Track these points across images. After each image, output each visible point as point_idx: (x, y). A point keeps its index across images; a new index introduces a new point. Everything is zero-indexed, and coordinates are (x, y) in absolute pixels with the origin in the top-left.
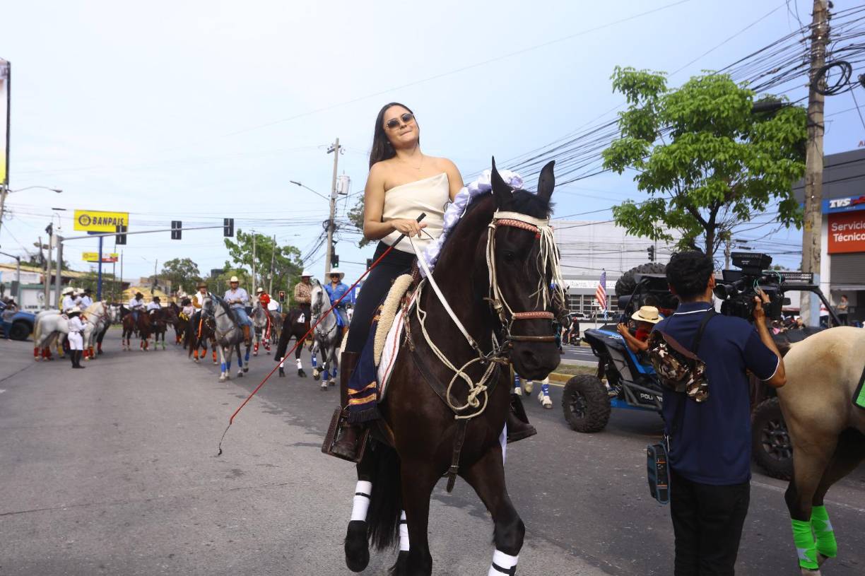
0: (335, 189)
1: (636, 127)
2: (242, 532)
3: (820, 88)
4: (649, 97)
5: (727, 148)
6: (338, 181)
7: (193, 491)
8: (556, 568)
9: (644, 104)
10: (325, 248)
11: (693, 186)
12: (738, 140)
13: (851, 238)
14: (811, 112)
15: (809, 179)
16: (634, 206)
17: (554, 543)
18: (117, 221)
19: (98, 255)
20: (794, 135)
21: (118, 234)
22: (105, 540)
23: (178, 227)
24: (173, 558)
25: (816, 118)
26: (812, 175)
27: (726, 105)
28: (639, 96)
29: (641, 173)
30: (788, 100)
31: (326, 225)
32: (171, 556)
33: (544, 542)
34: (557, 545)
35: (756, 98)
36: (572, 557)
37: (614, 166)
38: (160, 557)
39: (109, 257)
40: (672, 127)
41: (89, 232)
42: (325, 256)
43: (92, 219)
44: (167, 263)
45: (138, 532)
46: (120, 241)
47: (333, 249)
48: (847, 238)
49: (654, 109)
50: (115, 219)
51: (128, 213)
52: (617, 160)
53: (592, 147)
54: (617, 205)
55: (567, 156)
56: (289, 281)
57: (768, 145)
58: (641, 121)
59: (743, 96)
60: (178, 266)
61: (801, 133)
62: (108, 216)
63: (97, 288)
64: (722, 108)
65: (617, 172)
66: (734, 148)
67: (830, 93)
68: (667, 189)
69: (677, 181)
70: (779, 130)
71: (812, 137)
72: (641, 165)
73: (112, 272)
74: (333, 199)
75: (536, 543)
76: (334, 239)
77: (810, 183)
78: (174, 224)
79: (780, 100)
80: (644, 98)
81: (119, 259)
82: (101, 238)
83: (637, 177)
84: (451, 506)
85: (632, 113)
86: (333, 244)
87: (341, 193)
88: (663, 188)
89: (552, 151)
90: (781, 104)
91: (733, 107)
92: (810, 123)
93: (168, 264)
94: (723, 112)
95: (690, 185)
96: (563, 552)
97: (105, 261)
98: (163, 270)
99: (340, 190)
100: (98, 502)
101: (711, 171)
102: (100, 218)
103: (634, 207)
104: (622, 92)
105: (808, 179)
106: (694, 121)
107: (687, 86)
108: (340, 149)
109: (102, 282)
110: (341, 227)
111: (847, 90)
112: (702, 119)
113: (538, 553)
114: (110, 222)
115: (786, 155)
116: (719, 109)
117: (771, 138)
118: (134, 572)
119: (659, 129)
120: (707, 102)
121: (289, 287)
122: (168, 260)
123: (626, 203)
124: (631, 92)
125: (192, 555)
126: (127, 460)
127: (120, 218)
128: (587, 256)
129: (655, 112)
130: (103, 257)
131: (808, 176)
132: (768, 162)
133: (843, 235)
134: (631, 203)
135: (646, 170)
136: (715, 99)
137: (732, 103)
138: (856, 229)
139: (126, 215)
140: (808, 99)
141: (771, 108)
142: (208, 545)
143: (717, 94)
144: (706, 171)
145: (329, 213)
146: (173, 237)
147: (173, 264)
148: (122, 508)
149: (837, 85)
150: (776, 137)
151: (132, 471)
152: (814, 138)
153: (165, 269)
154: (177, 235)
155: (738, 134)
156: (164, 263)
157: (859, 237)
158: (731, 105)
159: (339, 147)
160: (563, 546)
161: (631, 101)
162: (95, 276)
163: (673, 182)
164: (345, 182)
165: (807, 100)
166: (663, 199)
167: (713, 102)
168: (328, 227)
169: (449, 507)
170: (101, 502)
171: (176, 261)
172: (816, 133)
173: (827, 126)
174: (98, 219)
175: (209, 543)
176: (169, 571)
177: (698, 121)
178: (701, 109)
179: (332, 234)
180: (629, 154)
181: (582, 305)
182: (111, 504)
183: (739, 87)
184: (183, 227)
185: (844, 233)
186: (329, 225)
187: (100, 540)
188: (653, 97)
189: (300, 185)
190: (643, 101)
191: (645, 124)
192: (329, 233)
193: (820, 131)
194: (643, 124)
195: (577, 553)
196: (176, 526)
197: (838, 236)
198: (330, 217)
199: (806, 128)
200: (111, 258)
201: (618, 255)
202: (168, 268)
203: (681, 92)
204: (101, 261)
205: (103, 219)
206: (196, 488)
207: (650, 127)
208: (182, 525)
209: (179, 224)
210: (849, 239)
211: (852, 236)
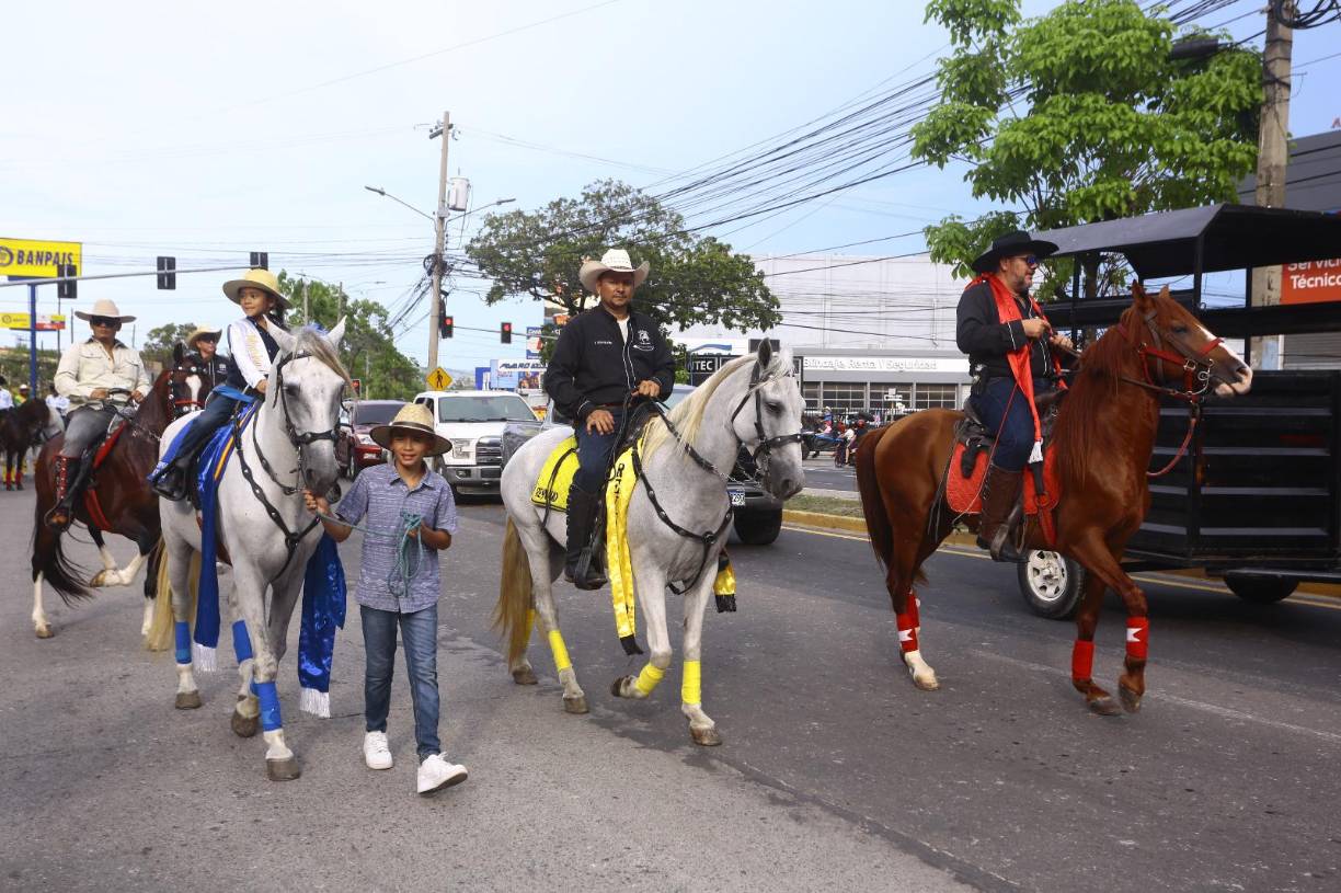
0: (444, 201)
1: (967, 86)
2: (277, 804)
3: (1286, 16)
4: (990, 32)
5: (1125, 122)
6: (448, 187)
7: (190, 730)
8: (838, 858)
9: (983, 45)
10: (428, 304)
11: (1063, 190)
12: (1142, 108)
13: (1319, 282)
14: (1269, 58)
15: (1264, 176)
16: (962, 225)
17: (836, 812)
18: (61, 257)
19: (28, 319)
20: (1240, 99)
21: (61, 279)
22: (24, 825)
23: (169, 268)
24: (151, 854)
25: (1278, 69)
26: (1268, 170)
27: (1127, 49)
28: (973, 33)
29: (976, 167)
30: (1230, 38)
31: (428, 264)
32: (146, 851)
33: (817, 810)
34: (840, 816)
35: (1177, 35)
36: (869, 837)
37: (930, 154)
38: (126, 853)
39: (49, 322)
40: (1030, 87)
41: (11, 278)
42: (429, 317)
43: (15, 253)
44: (154, 331)
45: (86, 808)
46: (66, 292)
47: (442, 306)
48: (1312, 282)
49: (998, 55)
50: (57, 254)
51: (81, 243)
52: (936, 144)
53: (888, 125)
54: (933, 225)
55: (845, 141)
56: (368, 363)
57: (1195, 116)
58: (976, 77)
59: (1154, 31)
60: (174, 336)
61: (1252, 95)
62: (44, 248)
63: (29, 374)
64: (1120, 54)
65: (936, 164)
66: (1138, 121)
67: (1302, 23)
68: (1020, 195)
69: (1037, 181)
70: (1214, 91)
71: (1270, 102)
72: (978, 151)
73: (55, 348)
74: (442, 219)
75: (803, 813)
76: (443, 288)
77: (1264, 182)
78: (161, 262)
79: (1217, 37)
80: (981, 35)
81: (68, 325)
82: (33, 286)
83: (970, 173)
84: (651, 748)
85: (960, 62)
86: (443, 296)
87: (454, 209)
88: (1012, 193)
89: (814, 134)
90: (1217, 46)
91: (1139, 52)
92: (1266, 78)
93: (156, 332)
94: (1122, 60)
95: (1058, 189)
96: (851, 829)
97: (42, 329)
98: (146, 345)
99: (452, 203)
100: (15, 754)
101: (1096, 164)
102: (31, 253)
103: (962, 229)
104: (943, 23)
105: (1261, 177)
106: (1071, 74)
107: (1058, 13)
108: (451, 131)
109: (38, 364)
110: (456, 266)
111: (1333, 19)
112: (1084, 72)
113: (807, 831)
114: (48, 259)
115: (1224, 133)
116: (1114, 56)
117: (1200, 105)
118: (75, 883)
119: (1007, 90)
120: (1095, 42)
121: (367, 372)
122: (155, 327)
123: (949, 221)
124: (958, 25)
125: (185, 849)
126: (73, 678)
127: (67, 252)
128: (877, 315)
129: (1001, 60)
130: (39, 320)
131: (1261, 171)
132: (1193, 144)
133: (1307, 278)
134: (957, 220)
135: (983, 162)
136: (1108, 37)
137: (1138, 45)
138: (1329, 268)
139: (78, 246)
140: (1264, 35)
141: (1200, 53)
142: (215, 829)
143: (1112, 27)
144: (1087, 163)
145: (434, 243)
146: (161, 285)
147: (164, 334)
148: (59, 765)
149: (1315, 11)
150: (1209, 101)
151: (81, 697)
152: (1274, 103)
153: (150, 342)
154: (167, 281)
155: (1142, 99)
156: (148, 331)
157: (1333, 281)
158: (1135, 48)
159: (451, 127)
160: (851, 818)
161: (958, 41)
162: (26, 355)
163: (1029, 184)
164: (462, 188)
165: (1263, 37)
166: (1014, 214)
167: (1106, 41)
168: (433, 266)
169: (649, 751)
170: (20, 754)
171: (170, 329)
172: (1277, 96)
173: (1294, 81)
174: (27, 253)
175: (217, 825)
176: (141, 880)
177: (1077, 74)
178: (1084, 55)
179: (441, 279)
180: (959, 132)
181: (867, 400)
182: (39, 757)
183: (1147, 14)
184: (178, 268)
185: (1308, 274)
186: (435, 263)
187: (14, 825)
188: (996, 33)
189: (382, 193)
190: (980, 41)
191: (984, 80)
192: (435, 277)
193: (1284, 91)
194: (980, 79)
195: (876, 829)
196: (156, 795)
197: (1298, 280)
198: (437, 249)
199: (1261, 87)
200: (53, 322)
201: (928, 314)
202: (156, 341)
203: (1048, 22)
204: (35, 328)
205: (35, 254)
206: (196, 725)
207: (991, 84)
208: (170, 793)
209: (171, 262)
210: (1316, 285)
211: (1321, 278)
